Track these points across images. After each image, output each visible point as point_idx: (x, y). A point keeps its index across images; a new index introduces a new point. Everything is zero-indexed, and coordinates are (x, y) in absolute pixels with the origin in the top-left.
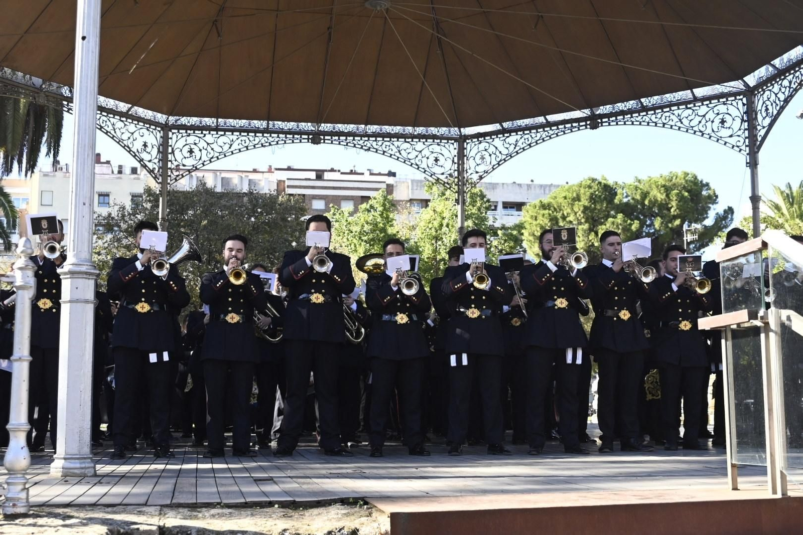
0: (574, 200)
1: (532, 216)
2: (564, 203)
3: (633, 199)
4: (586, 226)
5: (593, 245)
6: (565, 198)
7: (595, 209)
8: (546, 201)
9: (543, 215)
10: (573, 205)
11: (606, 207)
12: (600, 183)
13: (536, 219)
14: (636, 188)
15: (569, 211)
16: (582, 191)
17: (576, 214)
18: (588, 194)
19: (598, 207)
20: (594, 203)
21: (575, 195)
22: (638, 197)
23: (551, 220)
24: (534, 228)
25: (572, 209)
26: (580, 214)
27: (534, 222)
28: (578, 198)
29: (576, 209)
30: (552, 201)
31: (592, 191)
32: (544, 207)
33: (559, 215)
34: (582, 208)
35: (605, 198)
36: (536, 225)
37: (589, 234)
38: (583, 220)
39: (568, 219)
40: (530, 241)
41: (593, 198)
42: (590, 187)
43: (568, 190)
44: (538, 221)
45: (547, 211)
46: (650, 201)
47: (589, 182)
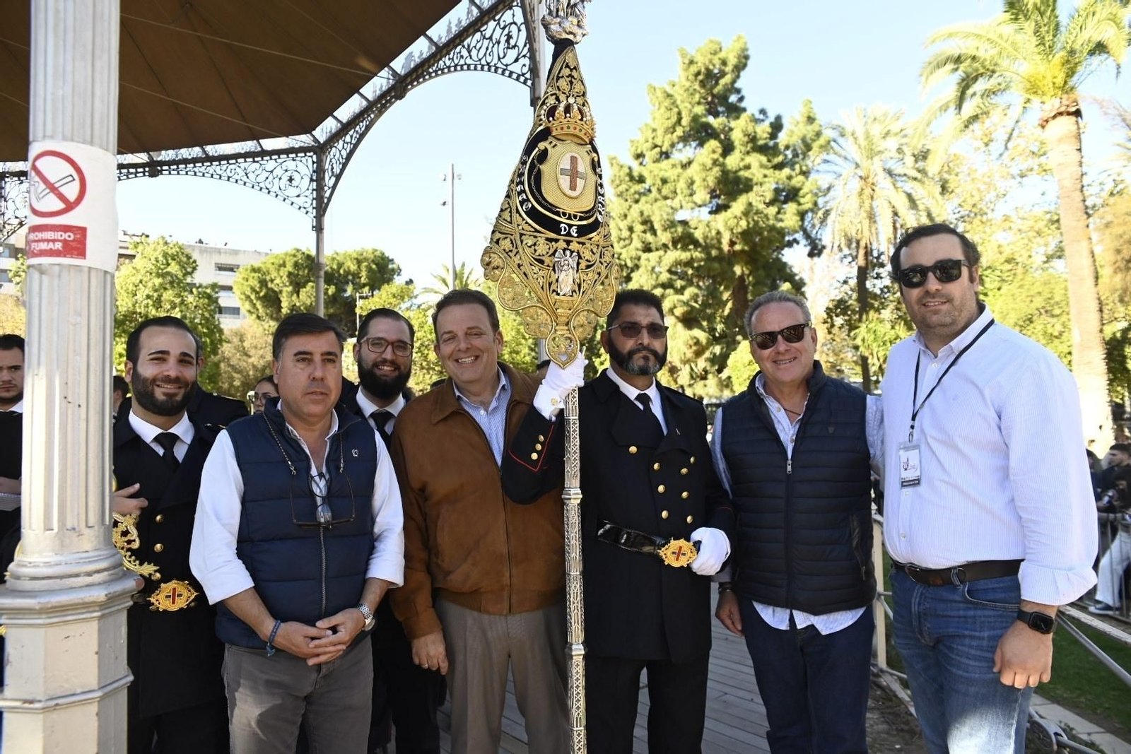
0: (280, 266)
1: (244, 278)
2: (272, 268)
3: (331, 268)
4: (290, 289)
5: (295, 305)
6: (273, 264)
7: (298, 275)
8: (256, 265)
9: (253, 277)
10: (279, 270)
11: (308, 274)
12: (304, 253)
13: (247, 281)
14: (333, 259)
15: (276, 274)
16: (288, 259)
17: (281, 277)
18: (292, 261)
19: (301, 273)
20: (298, 270)
21: (281, 262)
22: (335, 267)
23: (260, 282)
24: (245, 288)
25: (278, 274)
26: (285, 279)
27: (246, 283)
28: (284, 265)
29: (281, 274)
30: (263, 266)
31: (295, 259)
32: (254, 270)
33: (268, 278)
34: (286, 273)
35: (307, 266)
36: (247, 286)
37: (292, 295)
38: (287, 284)
39: (275, 282)
40: (242, 299)
41: (296, 265)
42: (294, 256)
43: (276, 257)
44: (249, 283)
45: (257, 275)
46: (344, 270)
47: (294, 252)
